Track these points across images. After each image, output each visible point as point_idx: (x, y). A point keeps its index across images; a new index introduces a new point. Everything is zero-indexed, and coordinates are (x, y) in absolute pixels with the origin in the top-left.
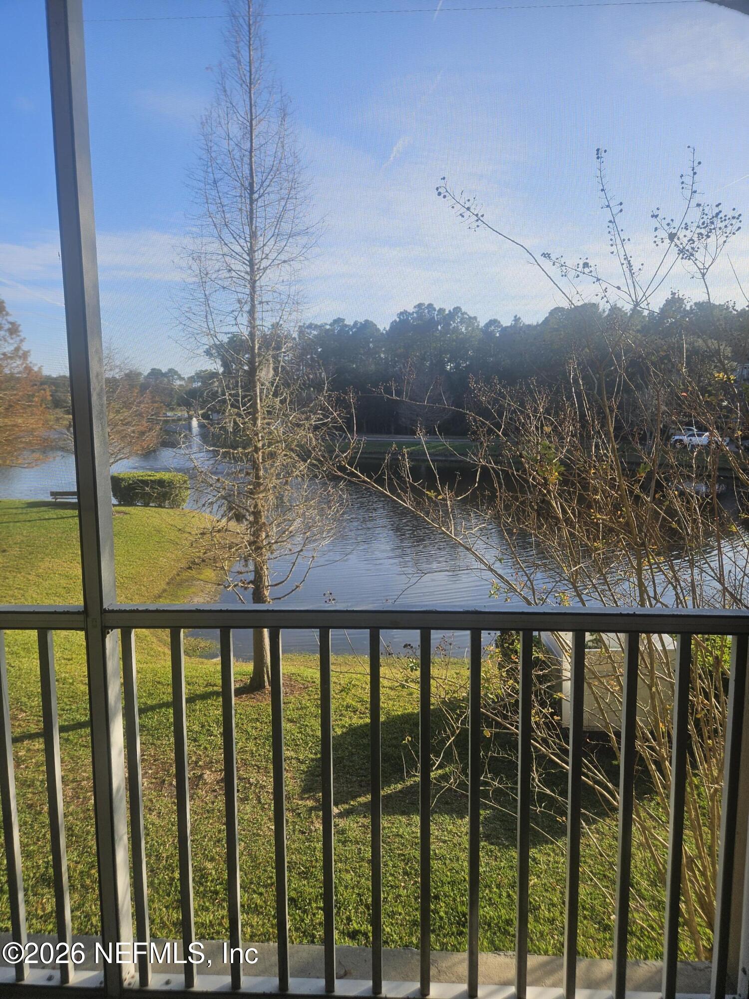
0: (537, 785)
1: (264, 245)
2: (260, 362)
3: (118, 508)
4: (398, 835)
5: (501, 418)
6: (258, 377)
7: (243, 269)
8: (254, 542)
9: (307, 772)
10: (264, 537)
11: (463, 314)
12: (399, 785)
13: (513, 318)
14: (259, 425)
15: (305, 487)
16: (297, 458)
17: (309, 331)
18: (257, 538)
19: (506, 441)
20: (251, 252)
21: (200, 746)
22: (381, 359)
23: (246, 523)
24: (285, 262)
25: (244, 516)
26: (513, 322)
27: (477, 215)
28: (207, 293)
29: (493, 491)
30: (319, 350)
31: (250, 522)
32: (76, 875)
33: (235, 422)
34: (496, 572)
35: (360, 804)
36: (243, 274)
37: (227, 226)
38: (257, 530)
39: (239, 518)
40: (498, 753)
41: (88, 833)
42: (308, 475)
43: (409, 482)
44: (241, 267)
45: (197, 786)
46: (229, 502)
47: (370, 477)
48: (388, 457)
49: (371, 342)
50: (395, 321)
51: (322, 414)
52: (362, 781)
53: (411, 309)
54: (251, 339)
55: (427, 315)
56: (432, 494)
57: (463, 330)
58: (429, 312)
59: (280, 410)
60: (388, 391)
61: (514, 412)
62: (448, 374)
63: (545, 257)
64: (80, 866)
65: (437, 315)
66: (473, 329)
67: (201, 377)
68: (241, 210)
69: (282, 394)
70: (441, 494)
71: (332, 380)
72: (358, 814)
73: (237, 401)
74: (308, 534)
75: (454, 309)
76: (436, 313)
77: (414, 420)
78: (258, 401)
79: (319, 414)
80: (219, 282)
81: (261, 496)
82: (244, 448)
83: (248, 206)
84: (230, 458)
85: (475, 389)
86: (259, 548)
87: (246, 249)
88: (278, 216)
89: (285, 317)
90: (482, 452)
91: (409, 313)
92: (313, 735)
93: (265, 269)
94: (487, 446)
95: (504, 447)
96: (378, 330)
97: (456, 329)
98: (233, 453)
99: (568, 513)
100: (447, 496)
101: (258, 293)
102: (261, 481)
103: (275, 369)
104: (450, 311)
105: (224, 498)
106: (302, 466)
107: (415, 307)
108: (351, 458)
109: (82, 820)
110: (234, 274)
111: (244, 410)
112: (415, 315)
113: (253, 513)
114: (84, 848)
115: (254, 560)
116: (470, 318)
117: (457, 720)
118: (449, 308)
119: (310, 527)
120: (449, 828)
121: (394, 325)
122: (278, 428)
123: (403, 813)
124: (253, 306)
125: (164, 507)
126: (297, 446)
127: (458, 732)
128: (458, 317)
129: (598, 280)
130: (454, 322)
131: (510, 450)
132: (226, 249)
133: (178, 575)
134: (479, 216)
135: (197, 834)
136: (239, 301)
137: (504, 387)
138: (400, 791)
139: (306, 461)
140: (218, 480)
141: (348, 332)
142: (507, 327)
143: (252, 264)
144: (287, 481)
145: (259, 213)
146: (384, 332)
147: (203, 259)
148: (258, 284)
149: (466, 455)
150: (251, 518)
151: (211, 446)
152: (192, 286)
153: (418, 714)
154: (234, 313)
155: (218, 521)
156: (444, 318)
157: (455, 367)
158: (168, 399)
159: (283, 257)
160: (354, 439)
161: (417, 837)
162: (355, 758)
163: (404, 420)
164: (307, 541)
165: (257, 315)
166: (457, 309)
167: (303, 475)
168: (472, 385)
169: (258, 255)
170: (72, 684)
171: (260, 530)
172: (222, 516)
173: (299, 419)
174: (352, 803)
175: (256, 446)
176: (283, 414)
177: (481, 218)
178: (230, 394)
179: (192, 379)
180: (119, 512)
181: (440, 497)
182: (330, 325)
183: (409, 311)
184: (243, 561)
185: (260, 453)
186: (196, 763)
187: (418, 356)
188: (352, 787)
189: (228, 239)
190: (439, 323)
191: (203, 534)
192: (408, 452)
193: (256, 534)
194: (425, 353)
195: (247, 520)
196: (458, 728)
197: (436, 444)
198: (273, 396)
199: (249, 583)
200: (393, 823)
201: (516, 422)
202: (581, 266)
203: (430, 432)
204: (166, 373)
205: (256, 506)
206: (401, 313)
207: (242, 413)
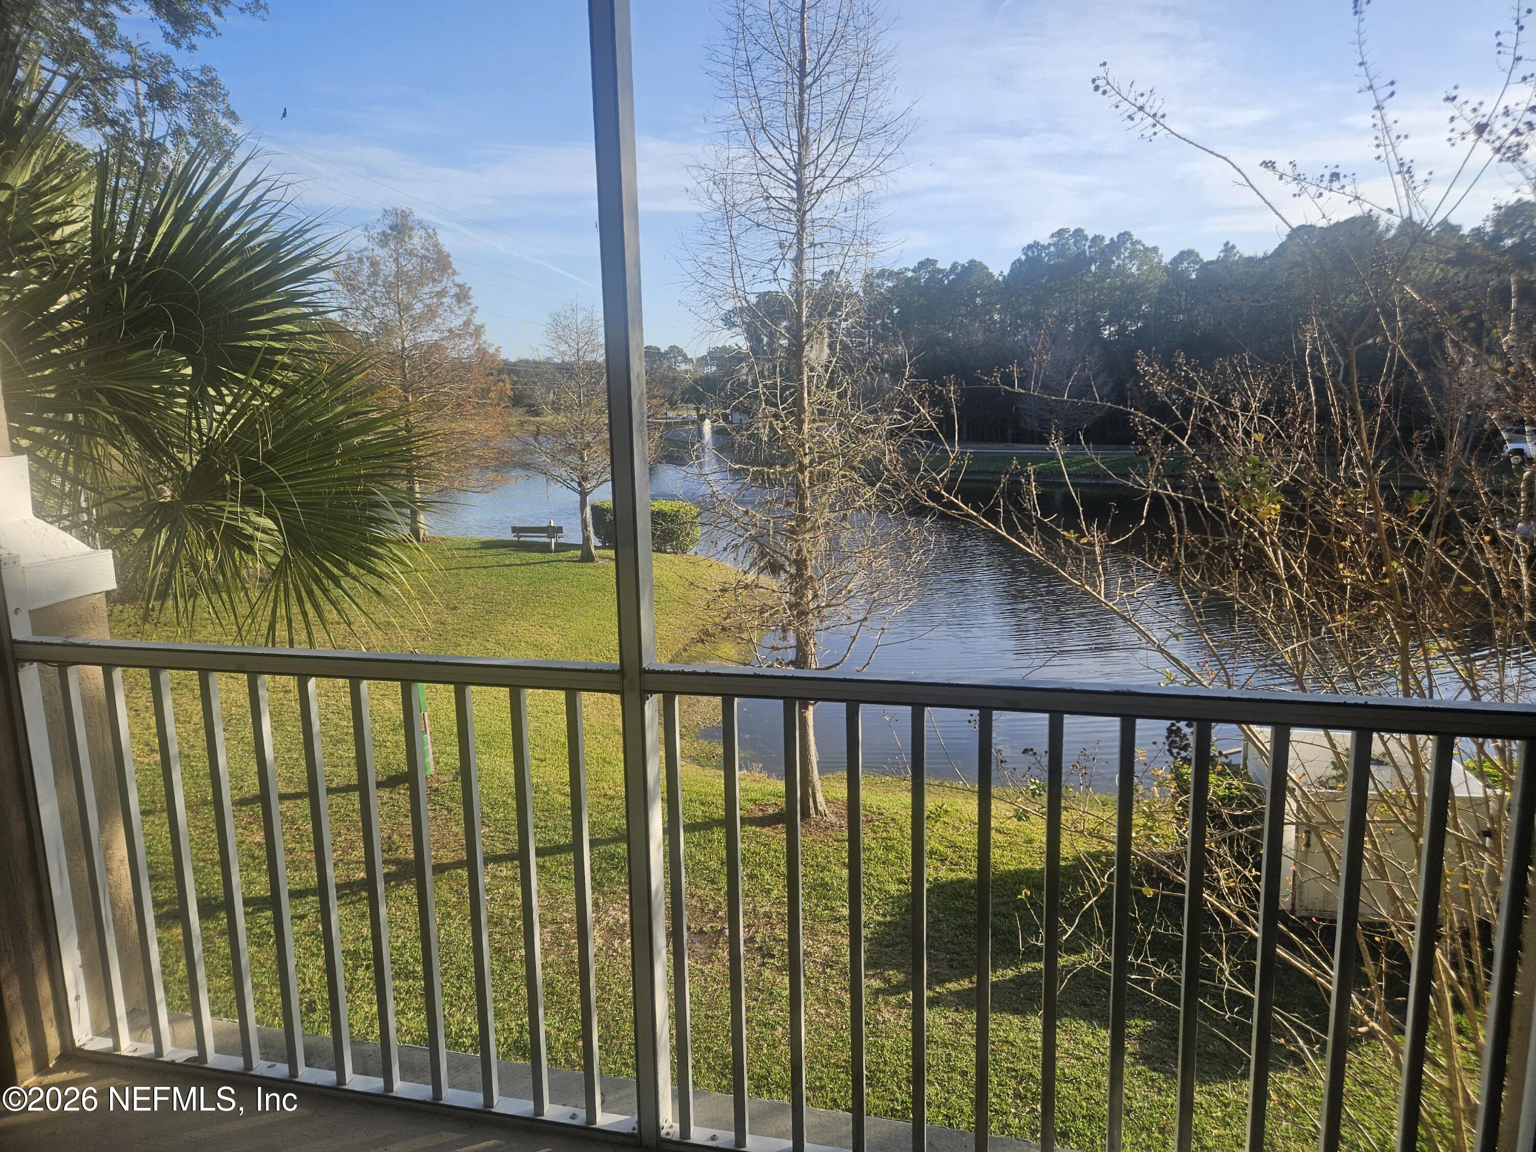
0: (1228, 980)
1: (819, 156)
2: (810, 336)
3: (601, 552)
4: (1007, 1042)
5: (1187, 418)
6: (805, 359)
7: (786, 195)
8: (797, 605)
9: (871, 939)
10: (810, 597)
11: (1133, 244)
12: (1010, 972)
13: (1222, 247)
14: (806, 431)
15: (872, 524)
16: (861, 481)
17: (880, 282)
18: (801, 598)
19: (1194, 455)
20: (799, 167)
21: (720, 890)
22: (995, 322)
23: (783, 576)
24: (849, 180)
25: (782, 567)
26: (1222, 255)
27: (1155, 115)
28: (734, 234)
29: (1169, 530)
30: (896, 311)
31: (791, 575)
32: (559, 1045)
33: (772, 428)
34: (1169, 654)
35: (951, 993)
36: (786, 203)
37: (763, 128)
38: (801, 587)
39: (775, 568)
40: (1166, 929)
41: (573, 992)
42: (876, 506)
43: (1036, 517)
44: (783, 193)
45: (716, 943)
46: (761, 545)
47: (976, 508)
48: (1004, 479)
49: (979, 296)
50: (1019, 260)
51: (900, 413)
52: (952, 960)
53: (1045, 239)
54: (796, 301)
55: (1073, 248)
56: (1071, 535)
57: (1134, 270)
58: (1075, 243)
59: (837, 408)
60: (1008, 379)
61: (1210, 408)
62: (1106, 345)
63: (1266, 166)
64: (563, 1035)
65: (1090, 247)
66: (1152, 267)
67: (716, 359)
68: (785, 103)
69: (841, 384)
70: (1085, 536)
71: (918, 361)
72: (948, 1005)
73: (775, 396)
74: (876, 595)
75: (1118, 237)
76: (1088, 244)
77: (1045, 420)
78: (806, 395)
79: (895, 413)
80: (753, 217)
81: (807, 536)
82: (784, 466)
83: (797, 98)
84: (763, 481)
85: (1145, 375)
86: (803, 614)
87: (792, 164)
88: (841, 109)
89: (847, 266)
90: (1152, 472)
91: (1043, 246)
92: (880, 889)
93: (820, 193)
94: (1162, 463)
95: (1189, 465)
96: (991, 275)
97: (1121, 269)
98: (768, 474)
99: (1293, 568)
100: (1096, 538)
101: (807, 230)
102: (808, 514)
103: (831, 346)
104: (1112, 239)
105: (754, 539)
106: (869, 493)
107: (1053, 236)
108: (950, 480)
109: (565, 975)
110: (773, 204)
111: (784, 409)
112: (1052, 249)
113: (796, 562)
114: (567, 1013)
115: (796, 630)
116: (1146, 249)
117: (1103, 873)
118: (1110, 234)
119: (879, 585)
120: (1087, 1040)
121: (1017, 266)
122: (832, 435)
123: (1015, 1012)
124: (801, 251)
125: (665, 552)
126: (861, 462)
127: (1102, 890)
128: (1126, 248)
129: (1357, 198)
130: (1118, 259)
131: (1199, 469)
132: (762, 166)
133: (685, 650)
134: (1159, 115)
135: (716, 1009)
136: (781, 245)
137: (1194, 369)
138: (1011, 980)
139: (873, 485)
140: (747, 512)
141: (941, 280)
142: (1211, 263)
143: (799, 185)
144: (845, 515)
145: (814, 107)
146: (1001, 279)
147: (729, 183)
148: (808, 216)
149: (1127, 476)
150: (793, 570)
151: (737, 462)
152: (712, 225)
153: (1042, 871)
154: (774, 263)
155: (745, 573)
156: (1103, 251)
157: (1117, 332)
158: (669, 392)
159: (846, 173)
160: (954, 451)
161: (1036, 1048)
162: (944, 926)
163: (1028, 419)
164: (872, 606)
165: (807, 265)
166: (1125, 236)
167: (870, 506)
168: (1141, 367)
169: (809, 172)
170: (547, 793)
171: (805, 587)
172: (751, 566)
173: (866, 423)
174: (938, 989)
175: (801, 463)
176: (842, 415)
177: (1162, 121)
178: (765, 386)
179: (703, 361)
180: (603, 558)
181: (1084, 540)
182: (913, 271)
183: (1042, 242)
184: (779, 633)
185: (807, 473)
186: (715, 912)
187: (1055, 316)
188: (937, 967)
189: (767, 149)
190: (1092, 260)
191: (724, 590)
192: (1035, 470)
193: (799, 593)
194: (1068, 310)
195: (786, 572)
196: (1103, 884)
197: (1081, 458)
198: (827, 386)
199: (788, 664)
200: (1000, 1024)
201: (1210, 425)
202: (1327, 178)
203: (1070, 439)
204: (666, 353)
205: (799, 551)
206: (1030, 247)
207: (783, 413)
